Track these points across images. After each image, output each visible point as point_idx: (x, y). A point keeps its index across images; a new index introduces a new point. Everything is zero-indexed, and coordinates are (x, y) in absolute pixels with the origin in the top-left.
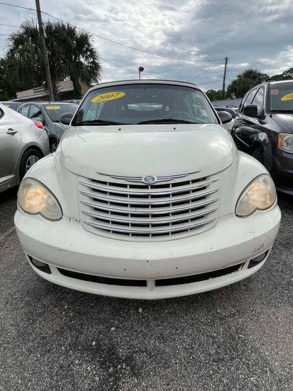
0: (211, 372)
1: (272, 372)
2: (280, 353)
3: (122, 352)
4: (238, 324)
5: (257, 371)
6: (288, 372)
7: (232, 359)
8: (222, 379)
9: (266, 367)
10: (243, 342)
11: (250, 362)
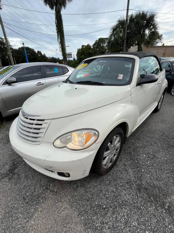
0: (18, 199)
1: (27, 222)
2: (40, 221)
4: (48, 196)
5: (25, 215)
6: (29, 230)
7: (27, 203)
8: (16, 204)
9: (29, 218)
10: (39, 202)
11: (28, 210)
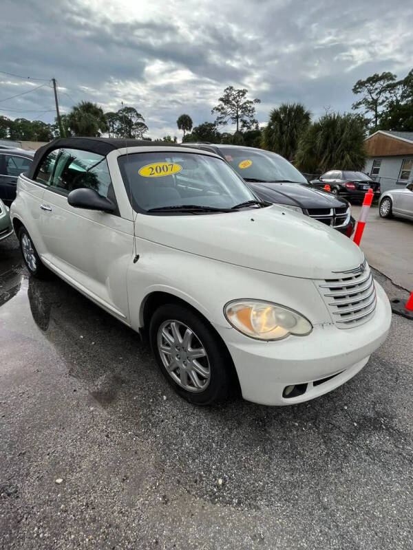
3: (371, 414)
